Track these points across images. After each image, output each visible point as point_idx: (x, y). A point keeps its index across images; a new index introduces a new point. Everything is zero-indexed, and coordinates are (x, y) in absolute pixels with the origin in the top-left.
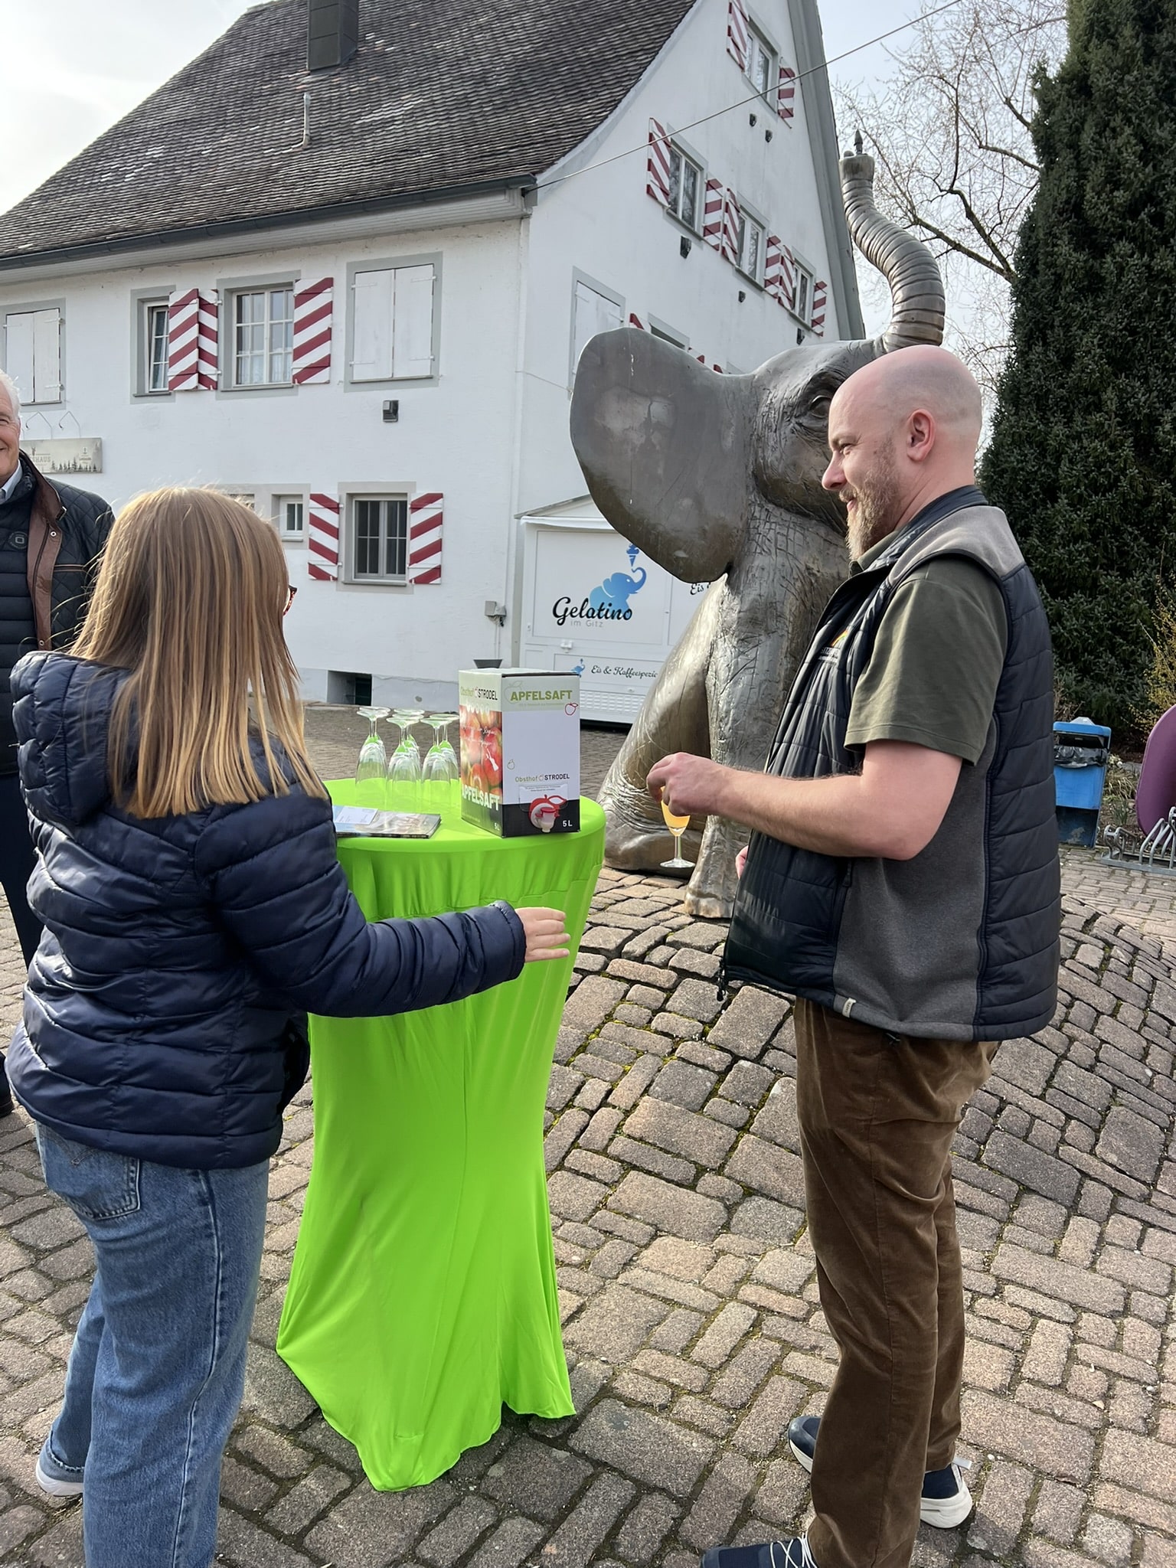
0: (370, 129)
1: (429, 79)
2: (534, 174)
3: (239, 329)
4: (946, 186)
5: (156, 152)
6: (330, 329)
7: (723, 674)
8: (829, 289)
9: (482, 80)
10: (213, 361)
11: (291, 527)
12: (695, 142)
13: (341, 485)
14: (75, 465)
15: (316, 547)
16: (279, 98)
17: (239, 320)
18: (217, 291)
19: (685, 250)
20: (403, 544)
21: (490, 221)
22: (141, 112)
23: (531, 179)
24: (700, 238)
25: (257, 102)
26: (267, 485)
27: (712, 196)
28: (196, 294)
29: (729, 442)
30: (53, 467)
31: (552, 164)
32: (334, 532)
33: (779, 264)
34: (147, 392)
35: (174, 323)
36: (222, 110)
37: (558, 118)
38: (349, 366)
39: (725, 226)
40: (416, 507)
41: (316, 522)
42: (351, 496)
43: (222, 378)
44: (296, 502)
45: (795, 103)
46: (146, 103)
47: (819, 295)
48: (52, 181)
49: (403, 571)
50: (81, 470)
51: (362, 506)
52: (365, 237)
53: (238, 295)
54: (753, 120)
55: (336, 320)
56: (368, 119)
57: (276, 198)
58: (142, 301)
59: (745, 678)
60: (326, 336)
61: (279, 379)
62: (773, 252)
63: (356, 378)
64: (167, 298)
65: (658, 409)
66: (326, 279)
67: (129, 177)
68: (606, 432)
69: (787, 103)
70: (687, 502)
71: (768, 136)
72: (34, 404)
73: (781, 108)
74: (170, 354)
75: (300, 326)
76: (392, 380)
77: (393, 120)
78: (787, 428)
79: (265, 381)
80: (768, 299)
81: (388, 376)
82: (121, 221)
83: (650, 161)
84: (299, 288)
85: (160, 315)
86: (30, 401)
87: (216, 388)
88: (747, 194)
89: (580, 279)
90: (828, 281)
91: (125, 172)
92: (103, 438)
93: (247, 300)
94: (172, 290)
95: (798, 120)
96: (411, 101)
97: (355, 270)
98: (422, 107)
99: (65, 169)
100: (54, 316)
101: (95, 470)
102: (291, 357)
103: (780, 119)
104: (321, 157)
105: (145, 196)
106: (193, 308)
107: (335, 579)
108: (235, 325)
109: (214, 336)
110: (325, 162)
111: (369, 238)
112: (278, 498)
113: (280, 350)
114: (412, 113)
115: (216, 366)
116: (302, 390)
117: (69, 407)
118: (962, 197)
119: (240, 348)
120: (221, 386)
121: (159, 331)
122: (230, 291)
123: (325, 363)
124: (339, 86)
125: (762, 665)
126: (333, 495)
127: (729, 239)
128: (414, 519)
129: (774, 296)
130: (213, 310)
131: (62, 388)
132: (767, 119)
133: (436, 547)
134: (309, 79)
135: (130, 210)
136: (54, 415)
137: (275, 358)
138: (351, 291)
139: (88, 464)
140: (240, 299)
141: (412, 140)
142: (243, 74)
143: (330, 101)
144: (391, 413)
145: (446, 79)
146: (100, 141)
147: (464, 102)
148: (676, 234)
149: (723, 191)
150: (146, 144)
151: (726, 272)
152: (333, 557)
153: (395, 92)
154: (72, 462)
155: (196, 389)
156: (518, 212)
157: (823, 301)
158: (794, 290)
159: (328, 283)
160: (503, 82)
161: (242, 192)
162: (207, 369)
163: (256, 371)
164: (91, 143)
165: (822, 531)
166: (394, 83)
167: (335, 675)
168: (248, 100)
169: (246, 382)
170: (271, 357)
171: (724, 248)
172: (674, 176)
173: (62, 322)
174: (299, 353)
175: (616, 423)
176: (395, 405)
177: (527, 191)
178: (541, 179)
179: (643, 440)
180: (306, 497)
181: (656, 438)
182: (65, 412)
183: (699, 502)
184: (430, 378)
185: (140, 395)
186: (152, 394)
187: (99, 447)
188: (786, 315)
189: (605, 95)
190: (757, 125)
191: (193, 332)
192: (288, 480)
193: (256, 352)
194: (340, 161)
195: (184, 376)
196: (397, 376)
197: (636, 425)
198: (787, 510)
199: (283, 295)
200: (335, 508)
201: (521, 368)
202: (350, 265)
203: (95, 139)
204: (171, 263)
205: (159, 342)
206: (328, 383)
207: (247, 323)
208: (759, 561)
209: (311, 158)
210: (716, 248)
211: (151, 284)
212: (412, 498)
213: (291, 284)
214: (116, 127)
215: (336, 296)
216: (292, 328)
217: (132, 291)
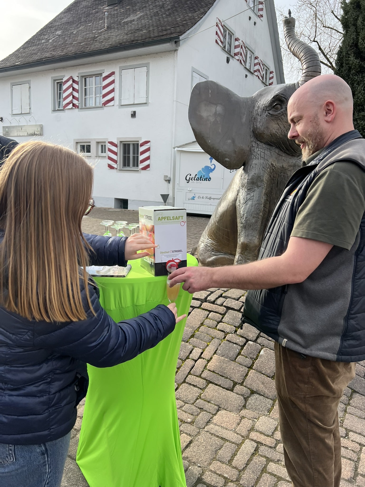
0: (127, 23)
1: (145, 7)
2: (179, 36)
3: (85, 89)
4: (312, 39)
5: (59, 32)
6: (114, 88)
7: (242, 201)
8: (274, 73)
9: (162, 6)
10: (77, 99)
11: (102, 152)
12: (231, 25)
13: (118, 138)
14: (34, 133)
15: (110, 158)
16: (98, 14)
17: (85, 86)
18: (78, 77)
19: (228, 61)
20: (138, 157)
21: (165, 52)
22: (55, 20)
23: (178, 37)
24: (233, 57)
25: (91, 16)
26: (95, 139)
27: (237, 43)
28: (71, 78)
29: (244, 120)
30: (28, 134)
31: (185, 32)
32: (116, 154)
33: (258, 65)
34: (56, 109)
35: (64, 87)
36: (80, 19)
37: (187, 18)
38: (120, 100)
39: (241, 53)
40: (142, 145)
41: (110, 150)
42: (121, 142)
43: (80, 105)
44: (104, 144)
45: (264, 13)
46: (56, 17)
47: (271, 75)
48: (27, 43)
49: (138, 166)
50: (36, 135)
51: (125, 145)
52: (125, 58)
53: (85, 78)
54: (250, 18)
55: (116, 85)
56: (126, 20)
57: (97, 46)
58: (55, 80)
59: (250, 203)
60: (113, 90)
61: (98, 105)
62: (256, 61)
63: (122, 104)
64: (62, 79)
65: (219, 109)
66: (113, 72)
67: (50, 41)
68: (201, 117)
69: (261, 13)
70: (229, 141)
71: (255, 23)
72: (21, 114)
73: (259, 14)
74: (64, 97)
75: (105, 87)
76: (134, 104)
77: (133, 20)
78: (264, 115)
79: (94, 106)
80: (255, 76)
81: (132, 103)
82: (47, 55)
83: (217, 32)
84: (104, 75)
85: (60, 84)
86: (20, 113)
87: (78, 108)
88: (248, 42)
89: (194, 71)
90: (274, 71)
91: (49, 39)
92: (43, 124)
93: (88, 79)
94: (64, 76)
95: (265, 18)
96: (139, 14)
97: (122, 69)
98: (143, 16)
99: (31, 39)
100: (27, 85)
101: (41, 135)
102: (102, 97)
103: (259, 18)
104: (111, 33)
105: (56, 46)
106: (70, 82)
107: (116, 169)
108: (84, 88)
109: (77, 91)
110: (112, 34)
111: (126, 58)
112: (98, 143)
113: (98, 95)
114: (140, 18)
115: (78, 101)
116: (105, 108)
117: (32, 115)
118: (318, 43)
119: (85, 95)
120: (80, 107)
121: (60, 90)
122: (82, 77)
123: (112, 99)
124: (117, 10)
125: (256, 198)
126: (115, 141)
127: (242, 57)
128: (141, 149)
129: (257, 76)
130: (77, 83)
131: (30, 109)
132: (254, 18)
133: (148, 158)
134: (107, 8)
135: (51, 51)
136: (28, 117)
137: (97, 98)
138: (121, 76)
139: (39, 133)
140: (85, 79)
141: (140, 26)
142: (87, 7)
143: (114, 15)
144: (134, 115)
145: (151, 7)
146: (42, 30)
147: (156, 14)
148: (225, 56)
149: (240, 41)
150: (56, 30)
151: (241, 68)
152: (115, 162)
153: (134, 11)
154: (33, 132)
155: (72, 108)
156: (174, 49)
157: (272, 77)
158: (263, 75)
159: (113, 73)
160: (169, 7)
161: (86, 44)
162: (75, 102)
163: (91, 102)
164: (39, 30)
165: (277, 151)
166: (134, 8)
167: (117, 199)
168: (88, 15)
169: (88, 106)
170: (95, 97)
171: (240, 60)
172: (225, 37)
173: (30, 87)
174: (104, 96)
175: (204, 114)
176: (135, 112)
177: (177, 43)
178: (181, 38)
179: (214, 120)
180: (107, 142)
181: (218, 119)
182: (31, 116)
183: (233, 142)
184: (146, 103)
185: (54, 111)
186: (58, 110)
187: (42, 127)
188: (261, 82)
189: (202, 10)
190: (251, 20)
191: (71, 90)
192: (101, 137)
193: (91, 96)
194: (117, 33)
195: (68, 104)
196: (135, 103)
197: (211, 114)
198: (265, 143)
199: (99, 77)
200: (116, 146)
201: (175, 100)
202: (120, 67)
203: (40, 29)
204: (64, 68)
205: (60, 93)
206: (113, 105)
207: (88, 87)
208: (255, 162)
209: (108, 33)
210: (238, 60)
211: (57, 75)
212: (140, 142)
213: (101, 74)
214: (47, 25)
215: (116, 77)
216: (102, 88)
217: (51, 77)
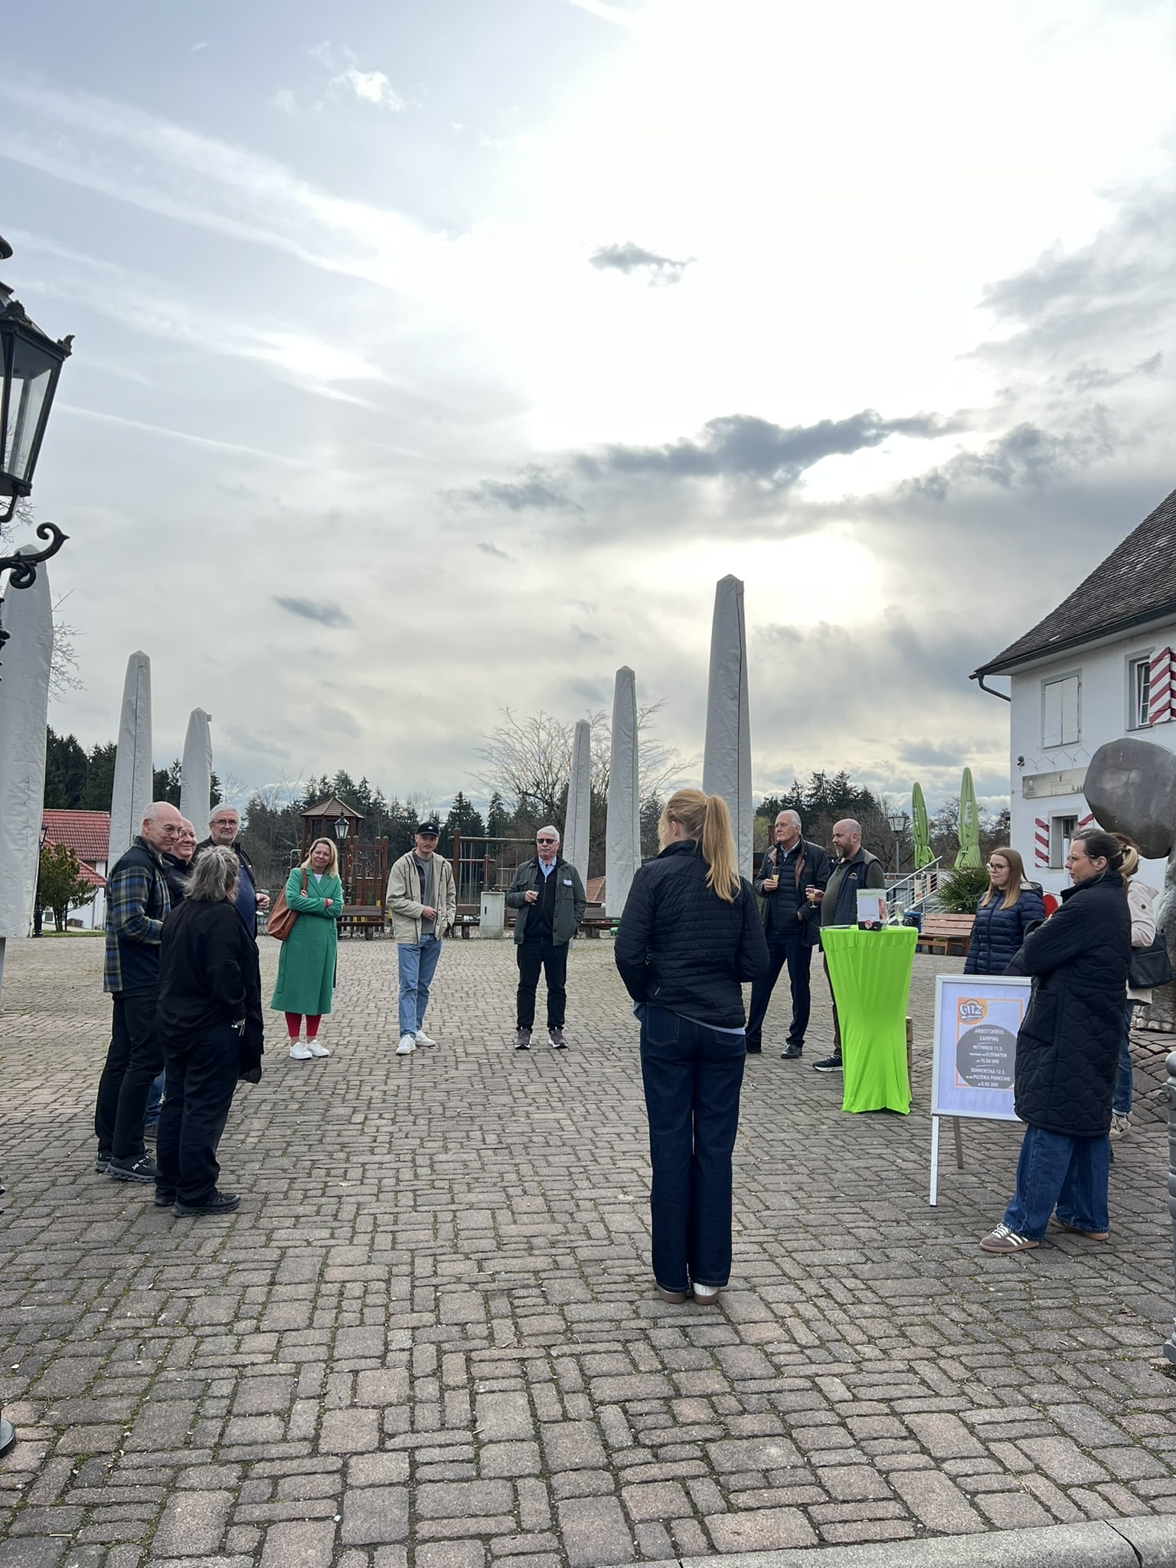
5: (1162, 542)
30: (1073, 789)
34: (1137, 727)
35: (1153, 675)
58: (1133, 662)
64: (1149, 657)
65: (1134, 775)
67: (1138, 567)
72: (1061, 745)
74: (1152, 696)
85: (1145, 669)
86: (1059, 743)
91: (1137, 564)
94: (1153, 649)
99: (1100, 567)
100: (1074, 681)
105: (1144, 582)
106: (1166, 661)
117: (1083, 744)
121: (1145, 682)
131: (1079, 731)
135: (1130, 596)
136: (1073, 751)
150: (1158, 536)
155: (1169, 721)
173: (1080, 685)
175: (1109, 785)
181: (1131, 790)
182: (1080, 748)
191: (1166, 678)
195: (1161, 711)
204: (1151, 633)
205: (1145, 688)
211: (1136, 649)
217: (1126, 656)
